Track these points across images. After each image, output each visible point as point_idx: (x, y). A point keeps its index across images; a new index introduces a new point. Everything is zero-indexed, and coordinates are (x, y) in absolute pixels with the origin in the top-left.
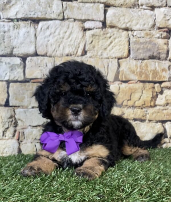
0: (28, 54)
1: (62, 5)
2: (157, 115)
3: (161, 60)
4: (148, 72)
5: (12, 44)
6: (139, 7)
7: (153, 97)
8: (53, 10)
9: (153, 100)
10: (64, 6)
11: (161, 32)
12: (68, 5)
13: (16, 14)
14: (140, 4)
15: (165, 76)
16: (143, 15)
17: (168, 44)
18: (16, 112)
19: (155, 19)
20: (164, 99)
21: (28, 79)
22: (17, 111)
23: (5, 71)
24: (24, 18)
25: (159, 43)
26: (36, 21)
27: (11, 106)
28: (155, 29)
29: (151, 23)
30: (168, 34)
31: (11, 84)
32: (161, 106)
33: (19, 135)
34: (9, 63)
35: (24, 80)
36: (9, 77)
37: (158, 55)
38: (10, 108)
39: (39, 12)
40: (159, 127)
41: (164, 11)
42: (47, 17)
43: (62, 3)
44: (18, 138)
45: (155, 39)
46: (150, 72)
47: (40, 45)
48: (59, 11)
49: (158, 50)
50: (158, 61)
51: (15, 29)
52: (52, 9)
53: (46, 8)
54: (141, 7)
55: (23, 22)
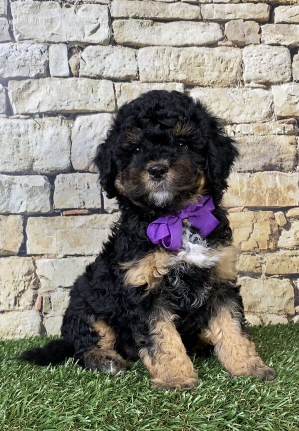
0: (58, 169)
1: (114, 88)
2: (281, 265)
3: (284, 172)
4: (262, 192)
5: (31, 155)
6: (243, 85)
7: (272, 235)
8: (99, 97)
9: (273, 239)
10: (117, 90)
11: (283, 125)
12: (123, 88)
13: (38, 106)
14: (244, 81)
15: (292, 198)
16: (251, 98)
17: (297, 144)
18: (36, 265)
19: (272, 103)
20: (292, 238)
21: (57, 210)
22: (40, 262)
23: (20, 197)
24: (50, 111)
25: (280, 143)
26: (72, 116)
27: (30, 255)
28: (273, 120)
29: (266, 110)
30: (295, 127)
31: (30, 219)
32: (288, 249)
33: (42, 302)
34: (27, 186)
35: (51, 213)
36: (27, 208)
37: (279, 164)
38: (27, 258)
39: (76, 101)
40: (284, 285)
41: (288, 89)
42: (90, 108)
43: (114, 85)
44: (40, 308)
45: (273, 136)
46: (265, 192)
47: (77, 154)
48: (108, 98)
49: (279, 155)
50: (279, 172)
51: (37, 129)
52: (97, 96)
53: (86, 94)
54: (246, 85)
55: (49, 118)
